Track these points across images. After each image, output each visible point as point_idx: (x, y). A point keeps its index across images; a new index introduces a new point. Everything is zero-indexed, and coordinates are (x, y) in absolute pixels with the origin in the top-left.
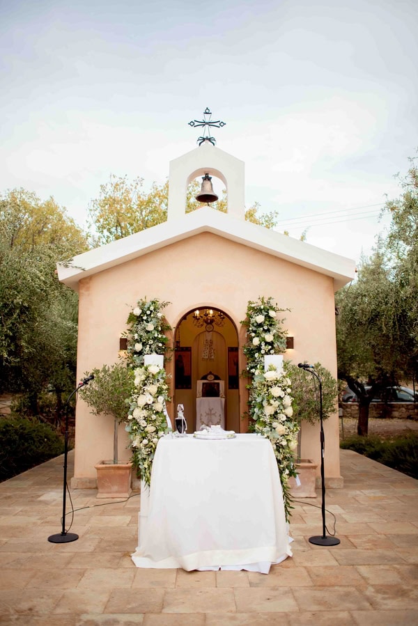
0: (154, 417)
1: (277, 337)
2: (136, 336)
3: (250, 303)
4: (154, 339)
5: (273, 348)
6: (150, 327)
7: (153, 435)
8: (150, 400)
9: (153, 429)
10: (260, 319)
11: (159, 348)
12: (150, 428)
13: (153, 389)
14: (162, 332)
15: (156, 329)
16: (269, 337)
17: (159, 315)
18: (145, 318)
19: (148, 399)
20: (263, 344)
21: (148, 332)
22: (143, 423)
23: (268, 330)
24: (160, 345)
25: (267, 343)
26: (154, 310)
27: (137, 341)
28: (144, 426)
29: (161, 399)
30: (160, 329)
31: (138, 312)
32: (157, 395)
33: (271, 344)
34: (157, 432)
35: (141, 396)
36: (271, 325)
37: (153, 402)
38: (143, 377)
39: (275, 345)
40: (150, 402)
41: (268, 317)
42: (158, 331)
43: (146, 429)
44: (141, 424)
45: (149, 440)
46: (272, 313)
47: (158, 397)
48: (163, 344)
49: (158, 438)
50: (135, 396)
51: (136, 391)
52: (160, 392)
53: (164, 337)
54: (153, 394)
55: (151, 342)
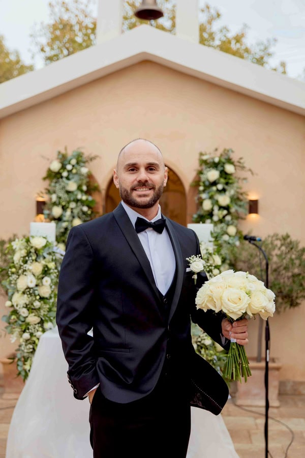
0: (37, 304)
1: (236, 199)
2: (54, 198)
3: (201, 154)
4: (77, 201)
5: (229, 213)
6: (72, 186)
7: (37, 327)
8: (31, 282)
9: (37, 320)
10: (213, 175)
11: (84, 213)
12: (33, 319)
13: (36, 268)
14: (88, 192)
15: (79, 188)
16: (224, 200)
17: (84, 170)
18: (65, 174)
19: (29, 281)
20: (216, 208)
21: (68, 192)
22: (24, 312)
23: (224, 190)
24: (85, 209)
25: (221, 208)
26: (78, 163)
27: (55, 204)
28: (25, 315)
29: (47, 281)
30: (85, 188)
31: (56, 166)
32: (41, 276)
33: (227, 208)
34: (42, 322)
35: (22, 277)
36: (227, 184)
37: (37, 286)
38: (24, 252)
39: (233, 210)
40: (32, 285)
41: (224, 174)
42: (82, 191)
43: (28, 320)
44: (21, 313)
45: (31, 334)
46: (229, 168)
47: (43, 278)
48: (89, 207)
49: (44, 331)
50: (14, 276)
51: (14, 270)
52: (46, 272)
53: (90, 198)
54: (37, 274)
55: (73, 205)
